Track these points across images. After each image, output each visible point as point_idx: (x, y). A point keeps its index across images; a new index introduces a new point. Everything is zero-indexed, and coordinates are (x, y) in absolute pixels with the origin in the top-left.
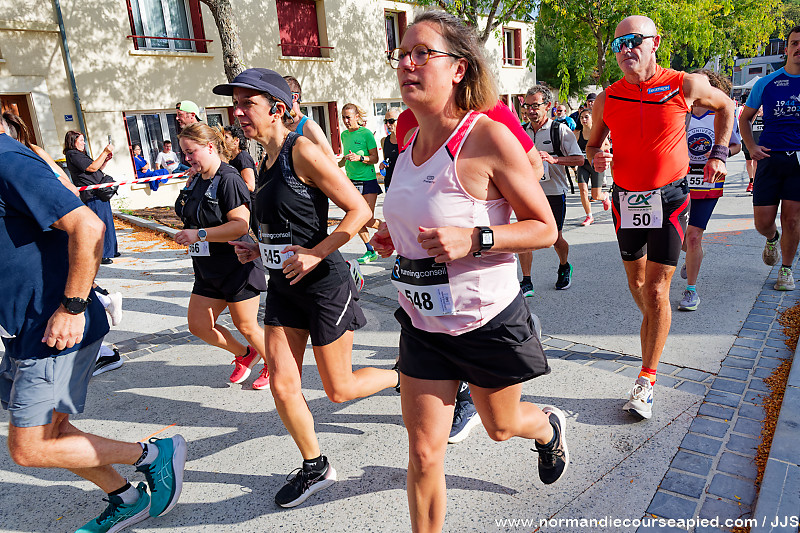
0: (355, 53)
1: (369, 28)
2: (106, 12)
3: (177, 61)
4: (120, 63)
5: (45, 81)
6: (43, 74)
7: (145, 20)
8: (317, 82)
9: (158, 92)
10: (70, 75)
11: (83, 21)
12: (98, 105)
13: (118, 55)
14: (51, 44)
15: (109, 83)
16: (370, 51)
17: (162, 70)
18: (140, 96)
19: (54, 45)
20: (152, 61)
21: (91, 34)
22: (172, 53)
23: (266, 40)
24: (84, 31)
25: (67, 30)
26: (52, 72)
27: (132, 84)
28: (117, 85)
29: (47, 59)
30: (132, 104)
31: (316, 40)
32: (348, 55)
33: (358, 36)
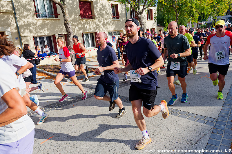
0: (103, 17)
1: (107, 10)
2: (28, 6)
3: (49, 21)
4: (32, 22)
5: (9, 28)
6: (9, 26)
7: (39, 8)
8: (91, 26)
9: (43, 30)
10: (17, 25)
11: (21, 9)
12: (25, 34)
13: (31, 19)
14: (11, 16)
15: (29, 28)
16: (107, 17)
17: (45, 24)
18: (38, 31)
19: (12, 17)
20: (42, 21)
21: (23, 13)
22: (48, 18)
23: (76, 14)
24: (21, 12)
25: (16, 12)
26: (12, 25)
27: (36, 28)
28: (31, 28)
29: (10, 21)
30: (35, 34)
31: (91, 14)
32: (100, 18)
33: (104, 12)
